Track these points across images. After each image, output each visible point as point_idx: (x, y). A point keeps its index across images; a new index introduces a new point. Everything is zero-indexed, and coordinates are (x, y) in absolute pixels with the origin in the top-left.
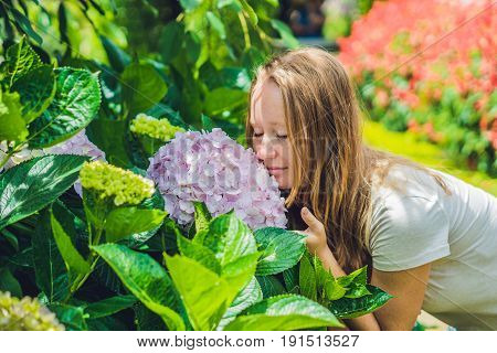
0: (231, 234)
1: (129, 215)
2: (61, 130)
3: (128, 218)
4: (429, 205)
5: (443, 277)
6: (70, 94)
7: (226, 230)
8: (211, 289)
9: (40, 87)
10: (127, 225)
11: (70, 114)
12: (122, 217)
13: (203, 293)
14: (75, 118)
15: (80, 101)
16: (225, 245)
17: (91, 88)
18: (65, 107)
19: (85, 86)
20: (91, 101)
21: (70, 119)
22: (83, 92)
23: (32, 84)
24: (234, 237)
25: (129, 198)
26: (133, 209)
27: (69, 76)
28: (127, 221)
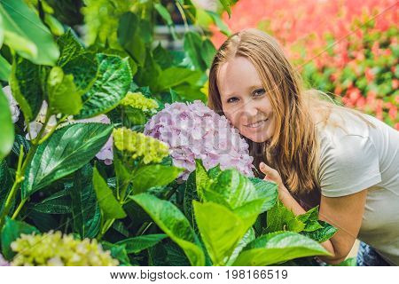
0: (234, 184)
1: (154, 171)
2: (98, 104)
3: (154, 174)
4: (363, 142)
5: (373, 201)
6: (105, 75)
7: (230, 181)
8: (232, 229)
9: (83, 70)
10: (153, 179)
11: (105, 91)
12: (150, 173)
13: (227, 232)
14: (110, 94)
15: (113, 81)
16: (229, 193)
17: (122, 70)
18: (100, 85)
19: (116, 68)
20: (123, 80)
21: (105, 95)
22: (115, 74)
23: (77, 67)
24: (236, 186)
25: (155, 158)
26: (158, 167)
27: (104, 61)
28: (153, 176)
